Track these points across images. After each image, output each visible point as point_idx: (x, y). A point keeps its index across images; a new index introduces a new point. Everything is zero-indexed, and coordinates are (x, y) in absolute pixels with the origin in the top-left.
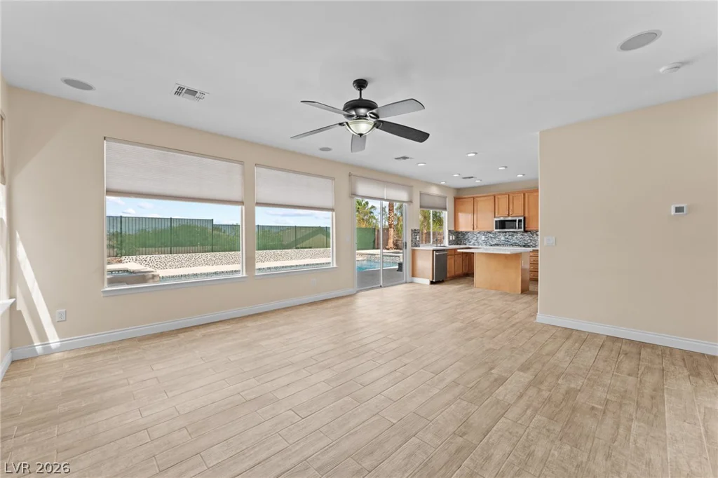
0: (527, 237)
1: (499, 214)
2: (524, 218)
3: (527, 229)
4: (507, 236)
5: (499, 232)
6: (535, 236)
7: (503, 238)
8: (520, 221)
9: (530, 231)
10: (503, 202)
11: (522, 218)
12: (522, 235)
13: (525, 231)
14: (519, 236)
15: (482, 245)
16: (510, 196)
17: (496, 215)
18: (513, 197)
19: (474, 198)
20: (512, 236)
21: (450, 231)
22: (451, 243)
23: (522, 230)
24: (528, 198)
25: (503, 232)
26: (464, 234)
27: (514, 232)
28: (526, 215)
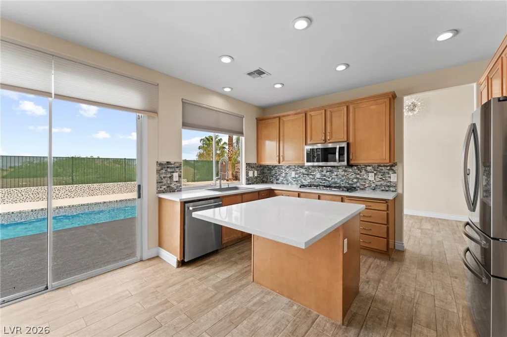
0: (351, 174)
1: (311, 139)
2: (348, 145)
3: (352, 162)
4: (324, 173)
5: (313, 166)
6: (363, 172)
7: (318, 176)
8: (341, 149)
9: (356, 166)
10: (317, 121)
11: (344, 145)
12: (345, 171)
13: (350, 165)
14: (341, 172)
15: (292, 184)
16: (327, 110)
17: (309, 142)
18: (331, 113)
19: (279, 118)
20: (331, 171)
21: (248, 165)
22: (249, 181)
23: (345, 163)
24: (354, 112)
25: (319, 166)
26: (270, 168)
27: (334, 167)
28: (351, 141)
